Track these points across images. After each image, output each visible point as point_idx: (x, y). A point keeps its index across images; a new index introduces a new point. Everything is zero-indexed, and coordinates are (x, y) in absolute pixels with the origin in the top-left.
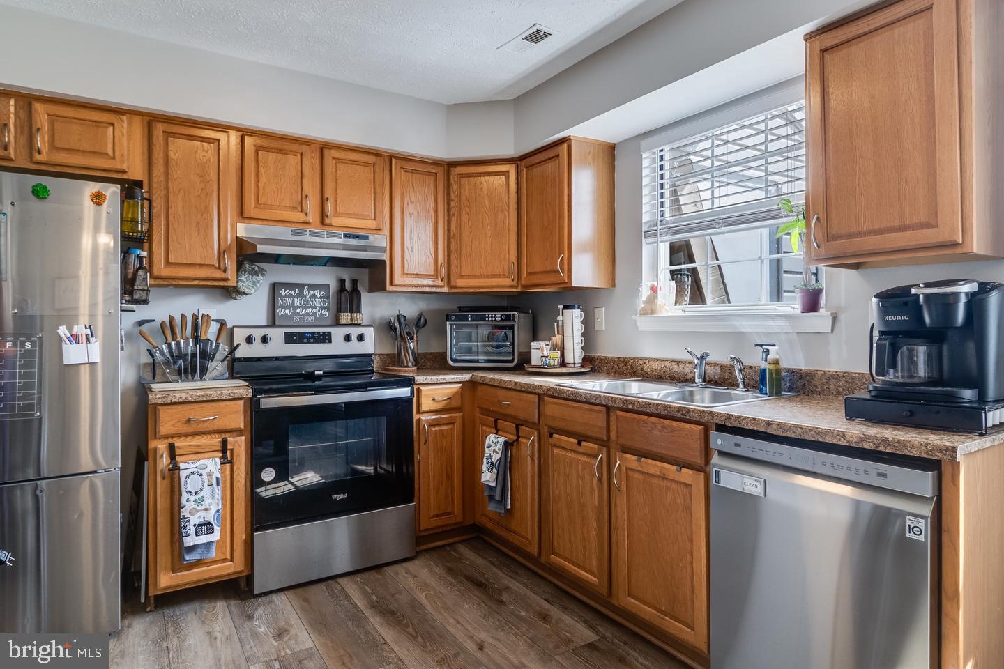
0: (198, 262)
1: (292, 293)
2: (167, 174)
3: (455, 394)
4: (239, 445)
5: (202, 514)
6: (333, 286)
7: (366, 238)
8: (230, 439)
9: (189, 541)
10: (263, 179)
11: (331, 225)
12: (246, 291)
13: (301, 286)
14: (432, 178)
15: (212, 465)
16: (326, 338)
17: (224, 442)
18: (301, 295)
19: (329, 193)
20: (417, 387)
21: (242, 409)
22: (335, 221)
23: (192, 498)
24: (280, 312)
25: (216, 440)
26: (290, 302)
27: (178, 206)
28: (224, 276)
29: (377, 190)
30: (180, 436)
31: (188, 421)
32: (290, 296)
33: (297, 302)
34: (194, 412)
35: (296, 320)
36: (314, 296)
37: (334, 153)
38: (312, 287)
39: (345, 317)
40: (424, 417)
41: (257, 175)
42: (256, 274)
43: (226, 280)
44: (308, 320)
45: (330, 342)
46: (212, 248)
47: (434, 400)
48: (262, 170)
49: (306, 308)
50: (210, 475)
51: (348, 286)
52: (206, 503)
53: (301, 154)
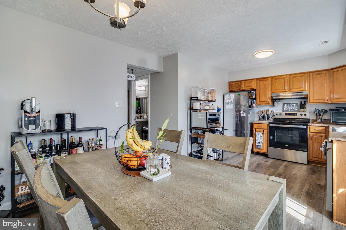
0: (264, 101)
1: (288, 105)
2: (259, 87)
3: (323, 129)
4: (266, 132)
5: (259, 141)
6: (299, 103)
7: (302, 92)
8: (265, 130)
9: (257, 144)
10: (276, 85)
11: (292, 91)
12: (276, 105)
13: (290, 104)
14: (324, 75)
15: (261, 134)
16: (296, 114)
17: (264, 131)
18: (290, 106)
19: (291, 84)
20: (309, 126)
21: (267, 126)
22: (293, 90)
23: (258, 138)
24: (285, 109)
25: (263, 130)
26: (287, 107)
27: (261, 92)
28: (269, 103)
29: (305, 81)
30: (257, 128)
31: (258, 126)
32: (287, 106)
33: (289, 107)
34: (259, 125)
35: (288, 111)
36: (293, 106)
37: (293, 76)
38: (293, 104)
39: (301, 110)
40: (311, 133)
41: (275, 84)
42: (278, 102)
43: (269, 104)
44: (291, 111)
45: (296, 115)
46: (267, 98)
47: (315, 130)
48: (276, 83)
49: (291, 108)
50: (260, 135)
51: (303, 103)
52: (260, 139)
53: (285, 78)
